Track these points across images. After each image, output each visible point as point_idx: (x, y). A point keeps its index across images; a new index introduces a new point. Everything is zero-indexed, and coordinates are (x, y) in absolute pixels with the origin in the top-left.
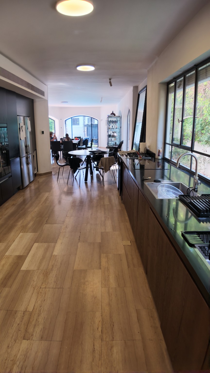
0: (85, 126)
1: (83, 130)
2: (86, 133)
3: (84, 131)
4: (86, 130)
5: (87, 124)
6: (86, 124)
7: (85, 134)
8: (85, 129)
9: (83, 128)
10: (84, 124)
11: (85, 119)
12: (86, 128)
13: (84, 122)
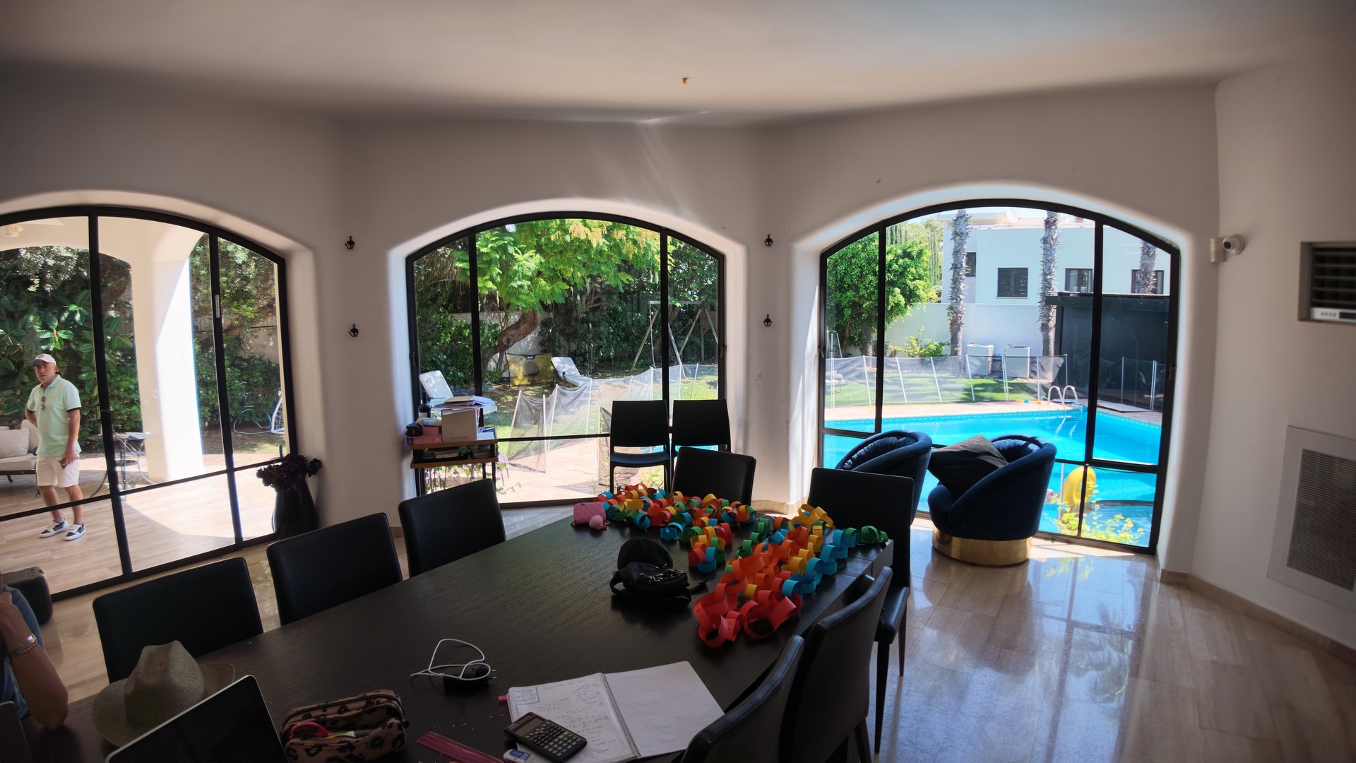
0: (1048, 301)
1: (1041, 322)
2: (1052, 334)
3: (1045, 328)
4: (1052, 323)
5: (1060, 294)
6: (1056, 295)
7: (1046, 341)
8: (1046, 317)
9: (1037, 313)
10: (1043, 295)
11: (1049, 269)
12: (1055, 314)
13: (1047, 284)
